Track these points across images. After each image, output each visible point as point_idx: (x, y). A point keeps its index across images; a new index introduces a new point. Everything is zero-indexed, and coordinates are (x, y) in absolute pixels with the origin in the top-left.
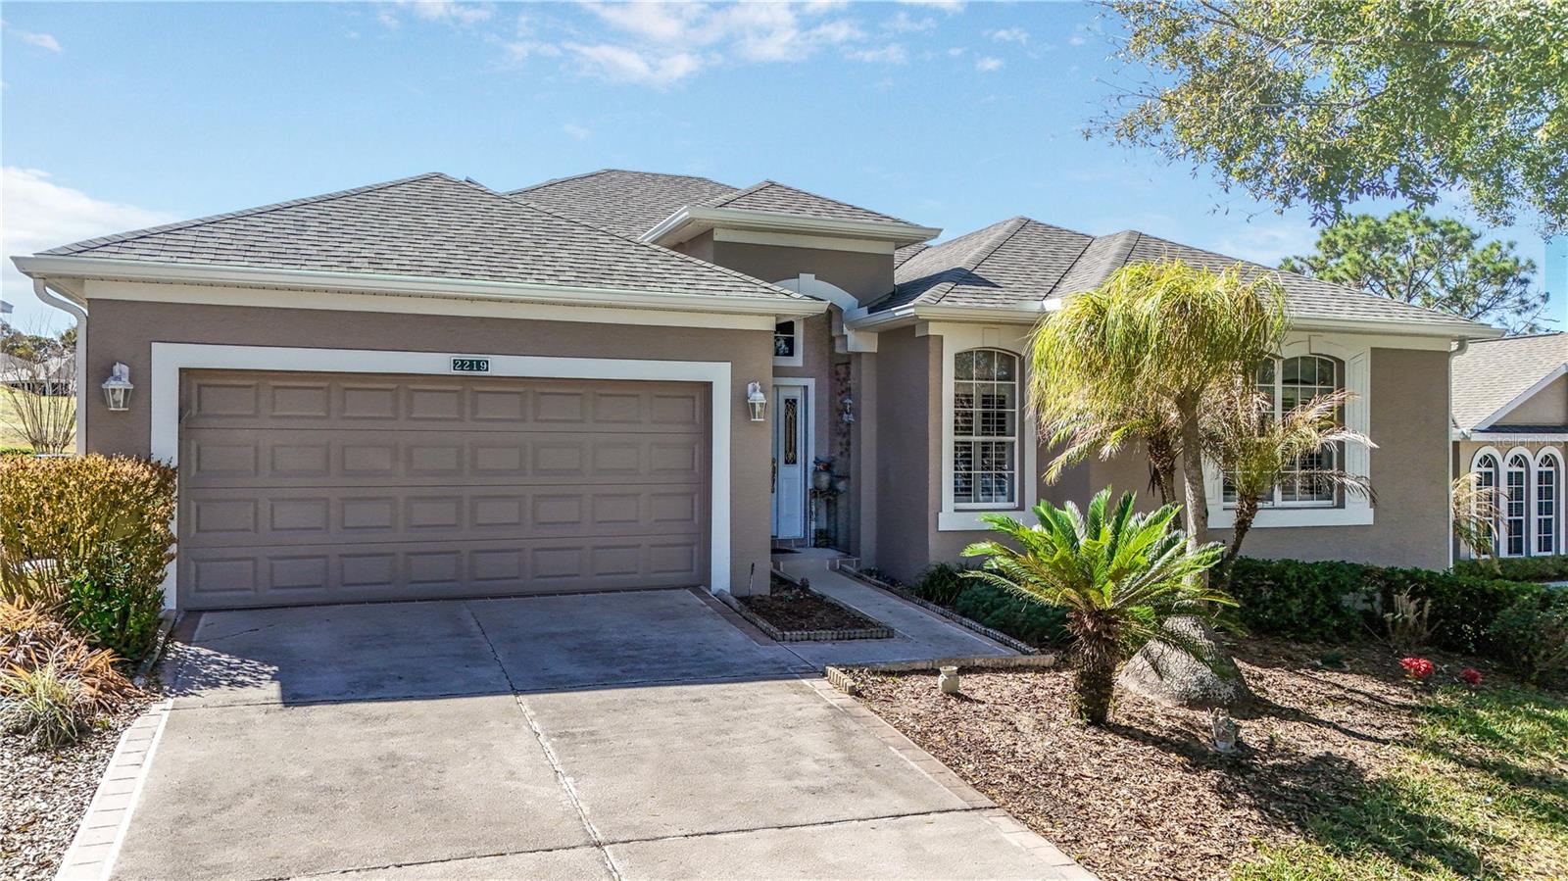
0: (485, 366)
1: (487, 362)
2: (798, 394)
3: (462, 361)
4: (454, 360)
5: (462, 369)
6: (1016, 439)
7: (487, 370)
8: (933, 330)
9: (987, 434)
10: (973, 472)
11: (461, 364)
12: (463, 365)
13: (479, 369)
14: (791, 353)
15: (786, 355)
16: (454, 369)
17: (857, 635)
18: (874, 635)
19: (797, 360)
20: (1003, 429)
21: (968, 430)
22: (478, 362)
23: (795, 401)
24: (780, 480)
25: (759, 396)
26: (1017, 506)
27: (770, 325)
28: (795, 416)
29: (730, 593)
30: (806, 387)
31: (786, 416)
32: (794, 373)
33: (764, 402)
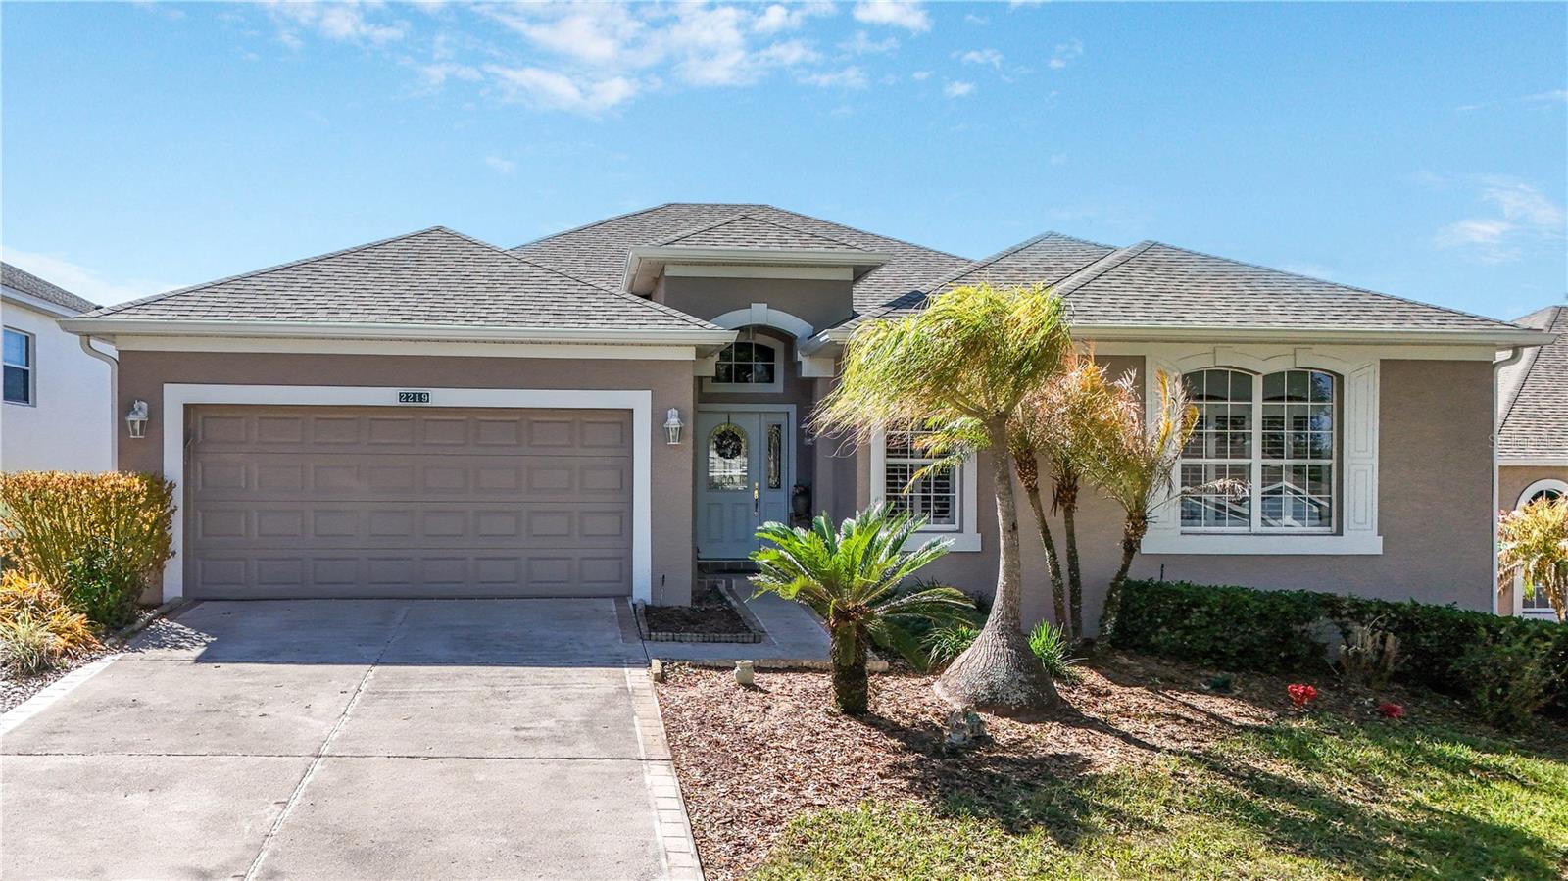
0: (427, 397)
1: (428, 394)
2: (782, 420)
3: (407, 394)
4: (399, 394)
5: (407, 401)
7: (428, 401)
11: (406, 397)
13: (421, 400)
14: (772, 380)
15: (767, 382)
16: (402, 401)
18: (741, 641)
19: (778, 386)
22: (421, 394)
23: (779, 427)
24: (763, 505)
25: (673, 422)
26: (958, 528)
27: (690, 355)
28: (780, 442)
29: (649, 603)
30: (788, 413)
31: (770, 442)
32: (774, 399)
33: (678, 426)
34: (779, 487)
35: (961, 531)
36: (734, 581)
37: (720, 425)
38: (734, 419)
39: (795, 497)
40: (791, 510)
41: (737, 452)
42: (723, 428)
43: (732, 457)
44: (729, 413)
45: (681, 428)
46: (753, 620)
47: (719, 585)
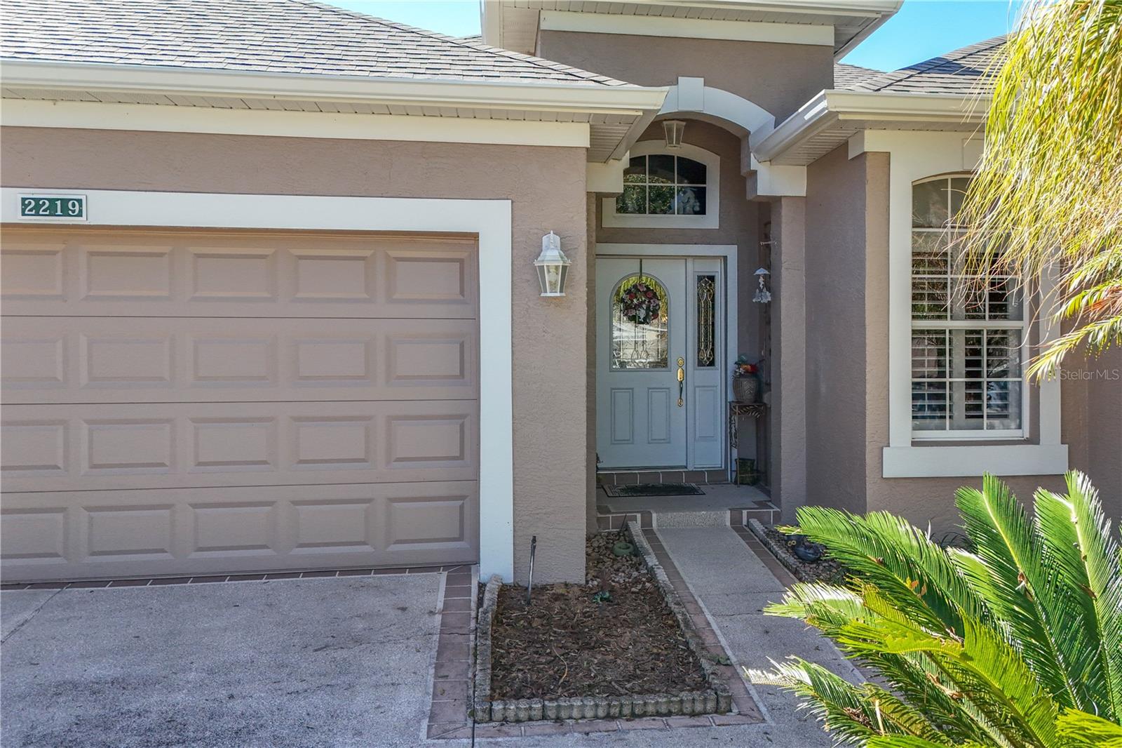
0: (77, 208)
1: (80, 201)
2: (716, 269)
3: (37, 200)
4: (24, 200)
5: (37, 214)
6: (1026, 326)
7: (80, 215)
8: (873, 142)
9: (973, 318)
10: (947, 380)
11: (35, 206)
12: (37, 207)
13: (65, 212)
14: (702, 211)
15: (696, 213)
16: (24, 214)
17: (650, 709)
18: (687, 707)
19: (712, 220)
20: (1003, 308)
21: (939, 311)
22: (65, 202)
23: (712, 278)
24: (690, 389)
25: (551, 255)
26: (1027, 435)
27: (579, 137)
28: (713, 300)
29: (509, 579)
30: (725, 258)
31: (699, 300)
32: (705, 237)
33: (561, 264)
34: (712, 363)
35: (1034, 439)
36: (654, 516)
37: (627, 277)
38: (649, 267)
39: (738, 378)
40: (731, 398)
41: (652, 315)
42: (633, 280)
43: (645, 321)
44: (641, 258)
45: (564, 268)
46: (701, 624)
47: (630, 523)
